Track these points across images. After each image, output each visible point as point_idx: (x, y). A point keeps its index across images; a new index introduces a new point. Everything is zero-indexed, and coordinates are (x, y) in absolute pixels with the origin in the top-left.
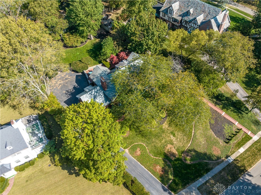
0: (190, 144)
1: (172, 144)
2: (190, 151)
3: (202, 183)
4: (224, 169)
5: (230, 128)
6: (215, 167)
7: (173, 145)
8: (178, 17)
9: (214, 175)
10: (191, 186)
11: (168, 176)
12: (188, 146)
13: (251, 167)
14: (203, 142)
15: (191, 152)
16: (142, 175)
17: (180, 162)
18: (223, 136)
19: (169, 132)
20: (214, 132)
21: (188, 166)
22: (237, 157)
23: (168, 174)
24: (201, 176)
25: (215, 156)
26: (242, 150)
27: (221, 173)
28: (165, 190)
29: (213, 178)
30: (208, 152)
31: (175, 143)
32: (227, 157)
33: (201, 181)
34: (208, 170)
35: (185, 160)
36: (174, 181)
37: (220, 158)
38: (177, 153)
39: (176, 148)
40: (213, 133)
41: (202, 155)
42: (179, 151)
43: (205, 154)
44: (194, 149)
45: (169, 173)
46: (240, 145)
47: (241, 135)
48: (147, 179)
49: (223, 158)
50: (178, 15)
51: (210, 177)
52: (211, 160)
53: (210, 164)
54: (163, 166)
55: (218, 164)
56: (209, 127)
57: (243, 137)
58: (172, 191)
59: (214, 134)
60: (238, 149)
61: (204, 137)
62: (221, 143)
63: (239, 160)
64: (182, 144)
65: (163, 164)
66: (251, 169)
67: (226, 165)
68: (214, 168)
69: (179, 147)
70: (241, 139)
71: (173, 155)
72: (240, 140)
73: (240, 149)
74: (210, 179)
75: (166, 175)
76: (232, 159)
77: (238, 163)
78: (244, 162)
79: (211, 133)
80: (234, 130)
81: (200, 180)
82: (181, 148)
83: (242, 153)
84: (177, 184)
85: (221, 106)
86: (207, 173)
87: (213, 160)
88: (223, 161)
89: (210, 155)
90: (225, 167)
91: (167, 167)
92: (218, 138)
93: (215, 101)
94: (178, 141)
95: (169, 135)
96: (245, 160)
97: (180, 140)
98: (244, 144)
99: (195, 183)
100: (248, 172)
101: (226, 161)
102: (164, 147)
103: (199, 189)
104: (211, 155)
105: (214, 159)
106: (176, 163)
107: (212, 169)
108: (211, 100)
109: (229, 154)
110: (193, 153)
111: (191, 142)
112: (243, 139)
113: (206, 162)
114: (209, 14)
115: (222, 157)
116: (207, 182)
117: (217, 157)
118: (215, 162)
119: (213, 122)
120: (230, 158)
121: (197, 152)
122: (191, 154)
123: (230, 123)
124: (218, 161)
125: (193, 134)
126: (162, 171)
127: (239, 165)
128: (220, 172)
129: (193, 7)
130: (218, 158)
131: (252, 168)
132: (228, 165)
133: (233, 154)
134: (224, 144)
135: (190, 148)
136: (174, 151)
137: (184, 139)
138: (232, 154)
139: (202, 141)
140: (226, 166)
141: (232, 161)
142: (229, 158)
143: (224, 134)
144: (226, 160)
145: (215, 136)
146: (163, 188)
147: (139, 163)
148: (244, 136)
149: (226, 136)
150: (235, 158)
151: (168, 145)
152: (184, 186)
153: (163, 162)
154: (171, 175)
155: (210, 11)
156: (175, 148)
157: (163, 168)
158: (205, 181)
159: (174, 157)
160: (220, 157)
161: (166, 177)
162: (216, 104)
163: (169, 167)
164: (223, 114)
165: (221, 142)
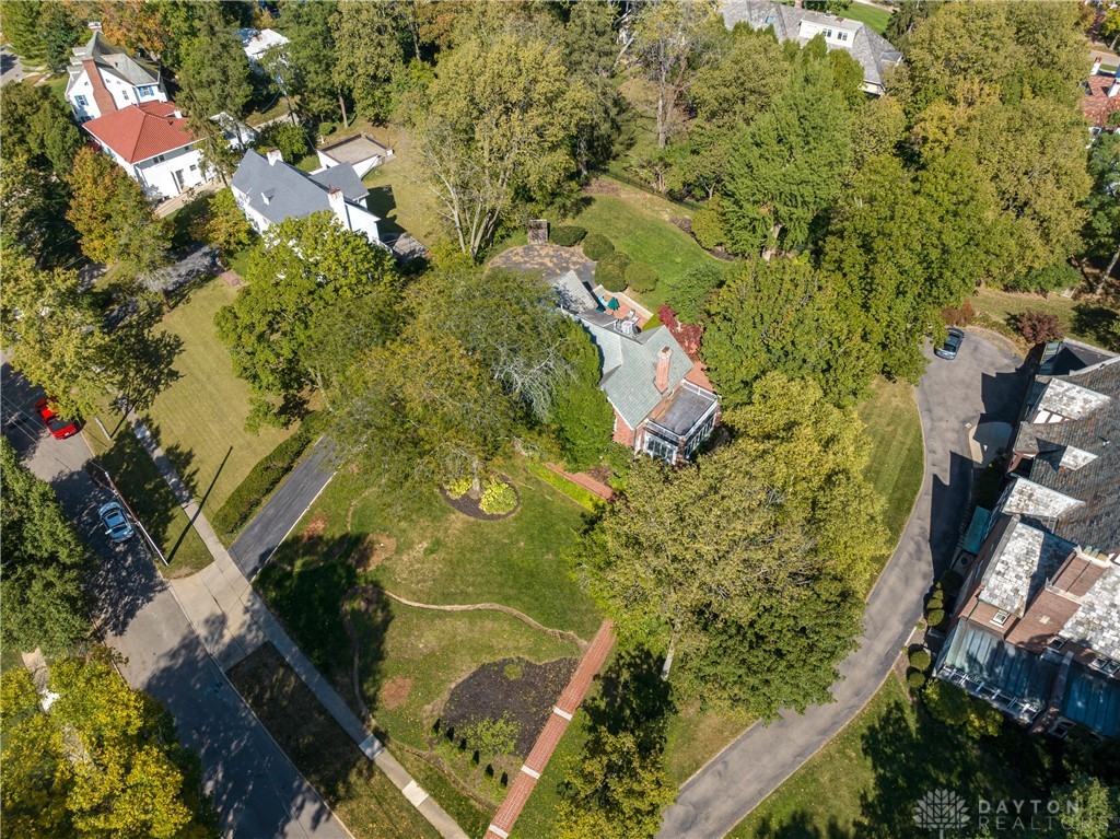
0: (409, 603)
1: (399, 551)
2: (385, 605)
3: (283, 653)
4: (332, 721)
5: (503, 743)
6: (339, 693)
7: (396, 552)
8: (1035, 442)
9: (310, 691)
10: (276, 623)
11: (298, 558)
12: (399, 598)
13: (348, 826)
14: (421, 646)
15: (383, 611)
16: (297, 497)
17: (344, 581)
18: (463, 716)
19: (440, 535)
20: (470, 678)
21: (333, 608)
22: (382, 773)
23: (304, 555)
24: (307, 649)
25: (378, 690)
26: (415, 794)
27: (321, 713)
28: (263, 557)
29: (302, 686)
30: (385, 665)
31: (405, 558)
32: (382, 736)
33: (291, 652)
34: (325, 669)
35: (352, 597)
36: (289, 575)
37: (372, 709)
38: (372, 568)
39: (387, 563)
40: (465, 675)
41: (374, 646)
42: (378, 574)
43: (379, 656)
44: (393, 618)
45: (307, 558)
46: (435, 784)
47: (482, 796)
48: (287, 508)
49: (374, 722)
50: (1044, 437)
51: (303, 678)
52: (360, 676)
53: (347, 674)
54: (328, 536)
55: (352, 704)
56: (487, 659)
57: (472, 802)
58: (261, 574)
59: (459, 681)
60: (417, 779)
61: (442, 644)
62: (428, 707)
63: (373, 781)
64: (405, 579)
65: (333, 537)
66: (342, 823)
67: (351, 730)
68: (335, 690)
69: (394, 573)
70: (465, 793)
71: (364, 558)
72: (458, 789)
73: (419, 789)
74: (298, 677)
75: (301, 551)
76: (373, 754)
77: (360, 773)
78: (365, 799)
79: (465, 669)
80: (501, 762)
81: (295, 649)
82: (390, 579)
83: (400, 792)
84: (279, 585)
85: (603, 705)
86: (317, 667)
87: (361, 683)
88: (364, 720)
89: (379, 672)
90: (341, 728)
91: (325, 549)
92: (446, 696)
93: (618, 677)
94: (411, 565)
95: (429, 535)
96: (374, 800)
97: (416, 571)
98: (441, 805)
99: (284, 634)
100: (330, 814)
101: (365, 731)
102: (385, 530)
103: (267, 648)
104: (378, 677)
105: (365, 686)
106: (341, 571)
107: (333, 683)
108: (618, 660)
109: (394, 743)
110: (380, 616)
111: (417, 605)
112: (467, 799)
113: (351, 663)
114: (1092, 522)
115: (377, 714)
116: (288, 668)
117: (375, 694)
118: (357, 691)
119: (513, 673)
120: (379, 749)
121: (385, 629)
122: (376, 611)
123: (525, 745)
124: (361, 702)
125: (448, 608)
126: (310, 538)
127: (353, 778)
128: (322, 710)
129: (1105, 455)
130: (372, 702)
131: (347, 830)
132: (351, 739)
133: (392, 759)
134: (427, 718)
135: (393, 607)
136: (375, 562)
137: (425, 581)
138: (393, 753)
139: (427, 640)
140: (344, 731)
141: (368, 752)
142: (377, 744)
143: (469, 720)
144: (370, 733)
145: (453, 686)
146: (268, 552)
147: (330, 480)
148: (478, 806)
149: (462, 728)
150: (378, 763)
151: (393, 540)
152: (274, 605)
153: (337, 536)
154: (304, 565)
155: (1108, 514)
156: (387, 559)
157: (320, 538)
158: (292, 662)
159: (358, 562)
160: (377, 709)
161: (297, 552)
162: (609, 683)
163: (327, 555)
164: (563, 713)
165: (433, 709)
